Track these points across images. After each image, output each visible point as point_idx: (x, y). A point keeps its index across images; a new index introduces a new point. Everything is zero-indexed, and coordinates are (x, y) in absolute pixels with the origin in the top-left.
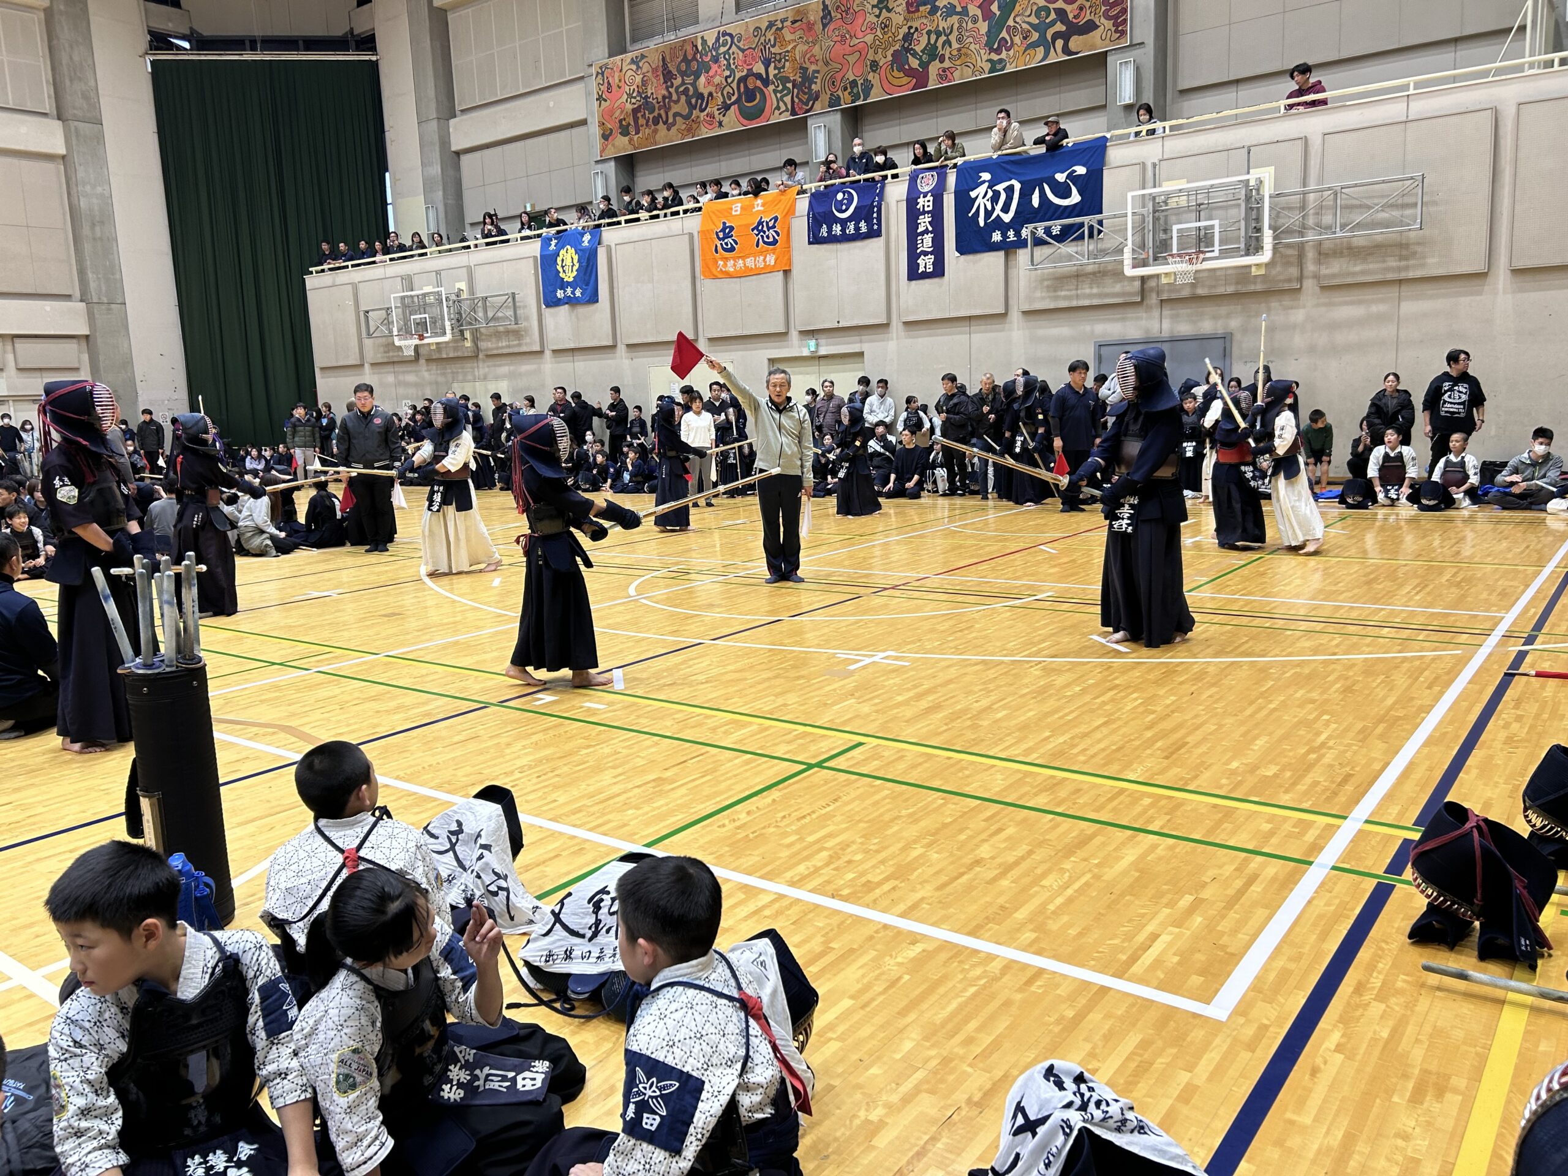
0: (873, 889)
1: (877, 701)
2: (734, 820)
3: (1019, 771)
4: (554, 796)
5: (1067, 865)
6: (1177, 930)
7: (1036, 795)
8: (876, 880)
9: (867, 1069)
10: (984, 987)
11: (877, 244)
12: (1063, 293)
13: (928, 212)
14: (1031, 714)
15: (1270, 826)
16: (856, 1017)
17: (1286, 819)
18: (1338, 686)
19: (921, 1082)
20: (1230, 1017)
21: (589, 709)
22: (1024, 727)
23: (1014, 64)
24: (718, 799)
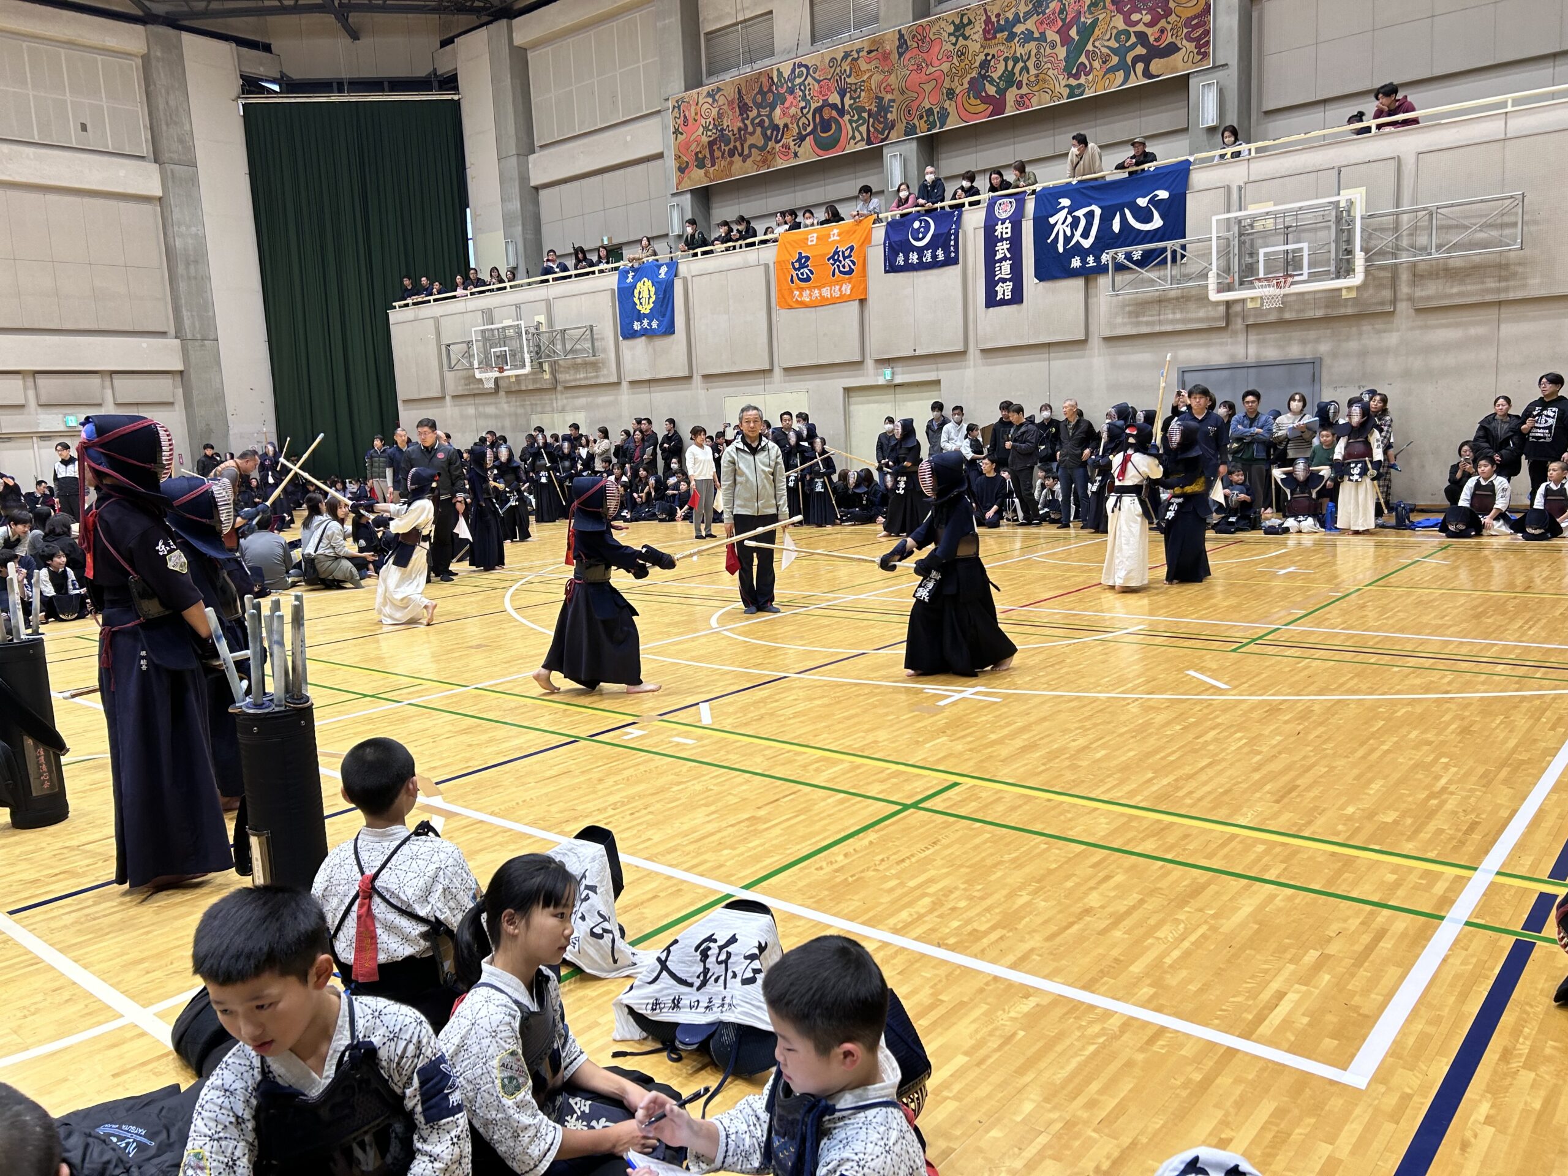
0: (983, 937)
1: (969, 739)
2: (831, 863)
3: (1123, 815)
4: (649, 834)
5: (1181, 916)
6: (1304, 988)
7: (1143, 840)
8: (983, 928)
9: (987, 1131)
10: (1103, 1046)
11: (952, 273)
12: (1145, 319)
13: (1006, 239)
14: (1132, 754)
15: (1395, 877)
16: (972, 1075)
17: (1411, 869)
18: (1453, 726)
19: (1045, 1147)
20: (1369, 1084)
21: (678, 744)
22: (1125, 768)
23: (1093, 89)
24: (814, 840)
